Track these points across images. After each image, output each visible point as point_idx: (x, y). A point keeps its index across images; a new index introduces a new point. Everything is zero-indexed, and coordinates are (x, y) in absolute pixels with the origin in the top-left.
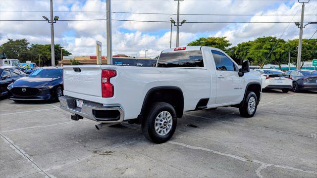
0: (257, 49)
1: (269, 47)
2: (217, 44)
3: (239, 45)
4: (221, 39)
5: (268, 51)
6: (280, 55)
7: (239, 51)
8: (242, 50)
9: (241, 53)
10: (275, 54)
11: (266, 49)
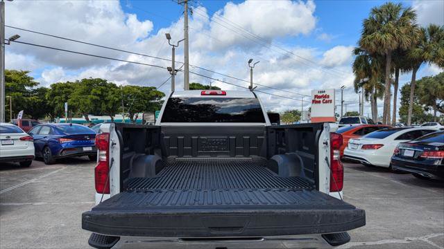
0: (82, 93)
1: (100, 93)
2: (15, 81)
3: (54, 86)
4: (21, 74)
5: (98, 98)
6: (114, 104)
7: (53, 95)
8: (59, 94)
9: (57, 97)
10: (107, 102)
11: (95, 94)
